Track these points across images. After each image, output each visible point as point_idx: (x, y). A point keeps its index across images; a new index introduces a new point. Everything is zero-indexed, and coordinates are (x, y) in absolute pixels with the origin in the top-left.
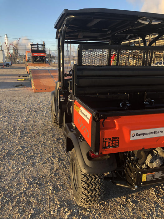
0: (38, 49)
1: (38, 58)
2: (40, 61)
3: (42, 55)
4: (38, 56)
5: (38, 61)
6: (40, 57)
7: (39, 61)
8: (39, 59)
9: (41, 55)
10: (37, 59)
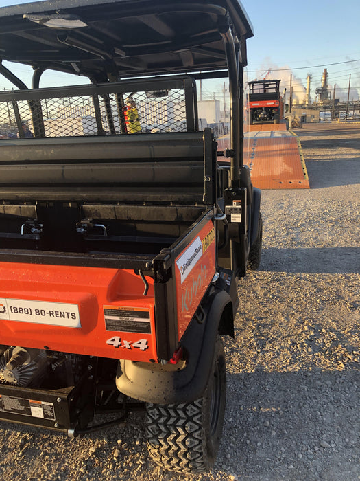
0: (265, 91)
1: (261, 112)
2: (266, 120)
3: (270, 104)
4: (261, 108)
5: (260, 120)
6: (267, 109)
7: (263, 119)
8: (264, 115)
9: (268, 104)
10: (259, 113)
